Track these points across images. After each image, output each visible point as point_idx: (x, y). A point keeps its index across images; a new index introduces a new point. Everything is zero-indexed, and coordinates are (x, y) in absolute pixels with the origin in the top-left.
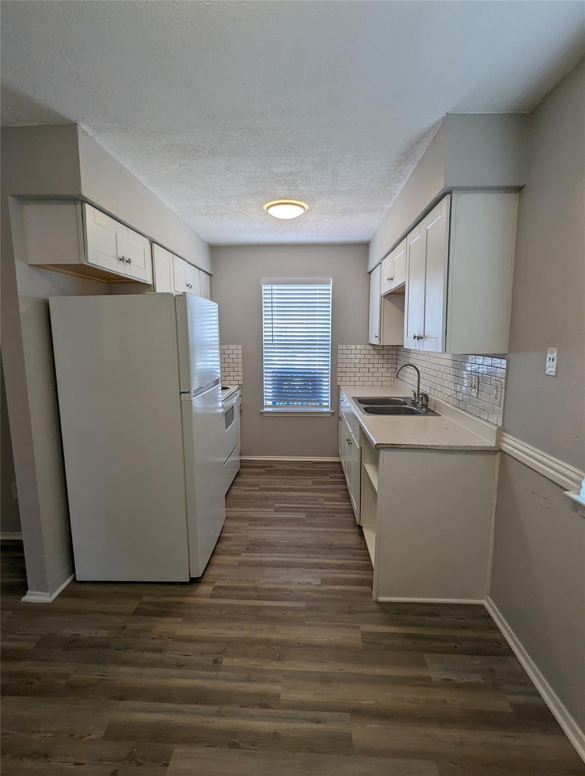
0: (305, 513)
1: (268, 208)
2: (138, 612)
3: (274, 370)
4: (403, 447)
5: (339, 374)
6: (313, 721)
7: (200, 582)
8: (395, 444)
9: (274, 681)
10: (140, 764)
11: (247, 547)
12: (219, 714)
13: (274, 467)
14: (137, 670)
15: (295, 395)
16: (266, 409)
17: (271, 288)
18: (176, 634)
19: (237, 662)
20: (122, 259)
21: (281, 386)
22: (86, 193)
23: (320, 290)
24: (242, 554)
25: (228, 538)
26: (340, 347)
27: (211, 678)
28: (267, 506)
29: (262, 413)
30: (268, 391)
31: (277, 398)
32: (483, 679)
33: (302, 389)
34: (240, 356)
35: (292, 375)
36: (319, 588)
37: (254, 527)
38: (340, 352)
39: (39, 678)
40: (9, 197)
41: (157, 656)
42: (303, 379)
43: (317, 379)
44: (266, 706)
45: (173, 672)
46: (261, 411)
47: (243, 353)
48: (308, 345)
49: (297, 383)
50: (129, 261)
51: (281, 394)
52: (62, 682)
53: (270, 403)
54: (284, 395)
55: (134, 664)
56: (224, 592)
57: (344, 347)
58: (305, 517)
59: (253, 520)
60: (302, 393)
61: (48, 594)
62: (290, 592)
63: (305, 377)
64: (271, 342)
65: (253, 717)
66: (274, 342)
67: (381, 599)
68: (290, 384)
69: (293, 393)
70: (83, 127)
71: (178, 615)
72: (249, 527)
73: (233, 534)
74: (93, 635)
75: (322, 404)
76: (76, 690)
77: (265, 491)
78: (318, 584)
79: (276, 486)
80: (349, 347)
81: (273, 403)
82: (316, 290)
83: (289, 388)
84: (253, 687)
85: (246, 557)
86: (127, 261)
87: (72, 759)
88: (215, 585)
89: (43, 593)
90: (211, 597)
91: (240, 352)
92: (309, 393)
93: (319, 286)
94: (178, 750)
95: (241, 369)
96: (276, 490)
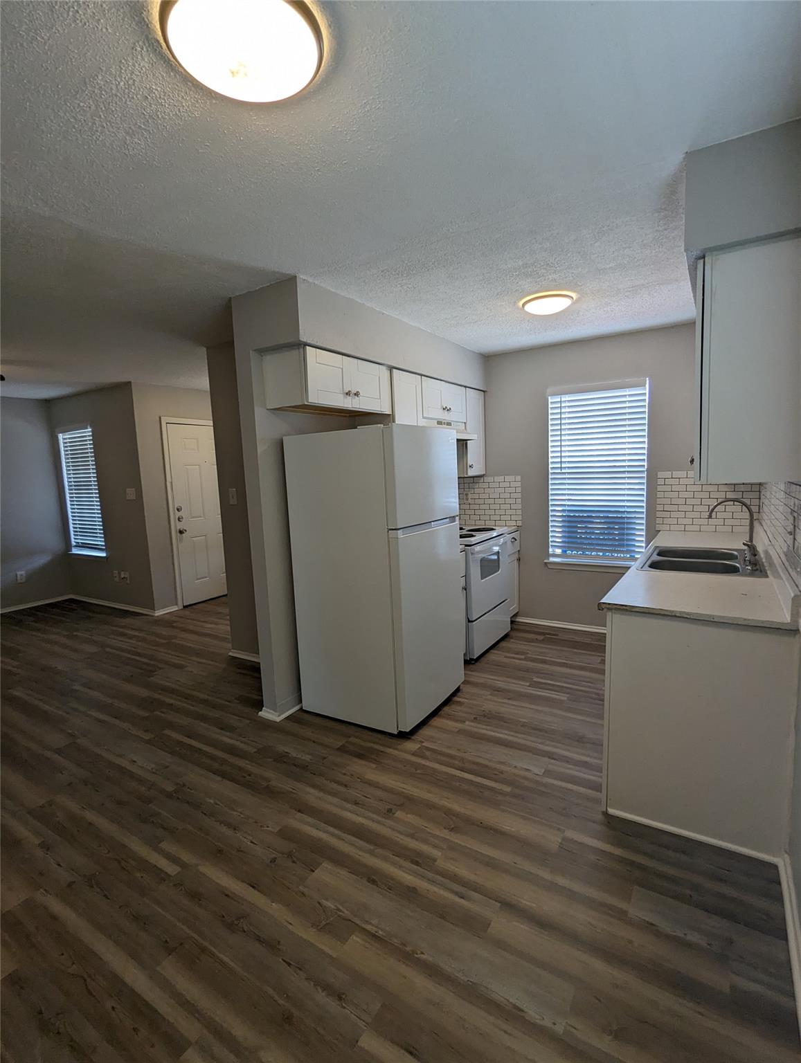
0: (568, 695)
1: (524, 305)
2: (342, 749)
3: (565, 508)
4: (637, 610)
5: (659, 514)
6: (456, 893)
7: (409, 738)
8: (626, 606)
9: (435, 846)
10: (294, 862)
11: (475, 716)
12: (372, 853)
13: (557, 635)
14: (321, 794)
15: (594, 542)
16: (552, 559)
17: (559, 400)
18: (366, 777)
19: (411, 818)
20: (348, 394)
21: (575, 530)
22: (304, 338)
23: (630, 395)
24: (467, 723)
25: (460, 703)
26: (660, 474)
27: (379, 822)
28: (522, 679)
29: (546, 563)
30: (556, 535)
31: (566, 545)
32: (708, 944)
33: (604, 534)
34: (519, 490)
35: (589, 514)
36: (537, 778)
37: (495, 698)
38: (660, 482)
39: (250, 775)
40: (251, 352)
41: (342, 789)
42: (608, 520)
43: (626, 520)
44: (417, 864)
45: (349, 806)
46: (545, 561)
47: (522, 486)
48: (614, 473)
49: (597, 526)
50: (357, 394)
51: (572, 540)
52: (265, 784)
53: (559, 551)
54: (579, 541)
55: (321, 789)
56: (428, 753)
57: (668, 474)
58: (566, 698)
59: (497, 690)
60: (604, 539)
61: (277, 714)
62: (499, 772)
63: (608, 517)
64: (559, 471)
65: (401, 867)
66: (563, 471)
67: (611, 811)
68: (586, 527)
69: (590, 539)
70: (301, 276)
71: (375, 761)
72: (489, 697)
73: (466, 700)
74: (299, 756)
75: (634, 556)
76: (270, 792)
77: (531, 661)
78: (539, 773)
79: (548, 658)
80: (676, 474)
81: (563, 551)
82: (625, 396)
83: (586, 533)
84: (414, 844)
85: (471, 726)
86: (355, 394)
87: (251, 838)
88: (424, 744)
89: (273, 712)
90: (413, 754)
91: (519, 484)
92: (615, 540)
93: (629, 391)
94: (326, 865)
95: (520, 506)
96: (544, 662)
